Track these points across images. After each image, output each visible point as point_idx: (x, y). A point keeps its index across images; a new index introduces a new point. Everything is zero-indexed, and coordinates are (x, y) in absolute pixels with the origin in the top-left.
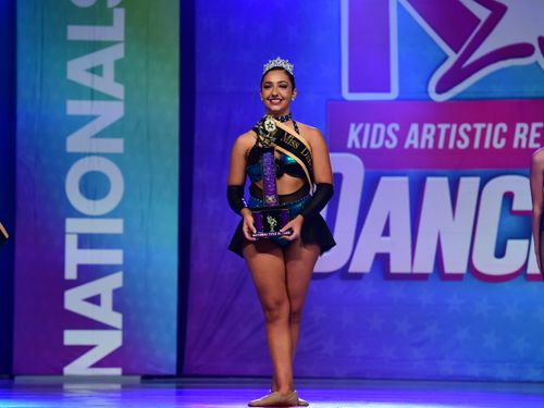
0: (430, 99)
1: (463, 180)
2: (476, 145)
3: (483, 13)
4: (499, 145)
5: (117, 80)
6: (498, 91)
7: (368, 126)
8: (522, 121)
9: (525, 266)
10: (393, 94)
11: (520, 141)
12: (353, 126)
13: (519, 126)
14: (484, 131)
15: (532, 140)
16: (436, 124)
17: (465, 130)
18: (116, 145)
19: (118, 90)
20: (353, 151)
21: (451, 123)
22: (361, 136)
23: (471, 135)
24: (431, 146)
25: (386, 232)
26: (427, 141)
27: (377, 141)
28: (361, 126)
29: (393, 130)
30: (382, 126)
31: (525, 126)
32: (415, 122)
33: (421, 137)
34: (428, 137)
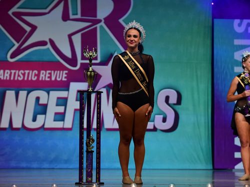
0: (8, 61)
1: (21, 92)
2: (26, 79)
3: (28, 29)
4: (34, 79)
6: (34, 58)
8: (43, 70)
9: (44, 125)
11: (42, 77)
13: (42, 72)
14: (29, 73)
15: (47, 77)
16: (10, 70)
17: (22, 73)
21: (16, 70)
23: (24, 75)
24: (8, 79)
26: (7, 77)
31: (44, 72)
32: (2, 69)
33: (4, 75)
34: (7, 75)
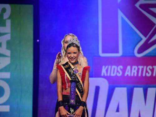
0: (135, 56)
1: (149, 89)
2: (154, 75)
5: (7, 48)
7: (110, 67)
10: (120, 54)
12: (104, 67)
16: (138, 66)
17: (150, 69)
18: (7, 75)
19: (8, 53)
20: (104, 77)
21: (144, 65)
22: (107, 71)
23: (152, 70)
24: (136, 75)
25: (118, 110)
26: (134, 73)
27: (114, 73)
28: (107, 67)
29: (120, 69)
30: (116, 67)
32: (129, 65)
33: (132, 71)
34: (134, 71)
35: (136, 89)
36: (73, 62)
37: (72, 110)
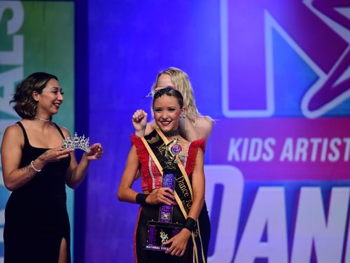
0: (303, 117)
1: (335, 191)
2: (346, 158)
7: (246, 141)
12: (232, 141)
16: (309, 137)
17: (336, 145)
20: (234, 163)
21: (323, 137)
22: (240, 149)
23: (342, 149)
24: (304, 158)
25: (264, 238)
26: (301, 155)
27: (255, 154)
28: (240, 141)
29: (270, 144)
30: (259, 141)
32: (290, 136)
33: (295, 150)
34: (302, 151)
35: (305, 191)
36: (167, 128)
37: (164, 236)
